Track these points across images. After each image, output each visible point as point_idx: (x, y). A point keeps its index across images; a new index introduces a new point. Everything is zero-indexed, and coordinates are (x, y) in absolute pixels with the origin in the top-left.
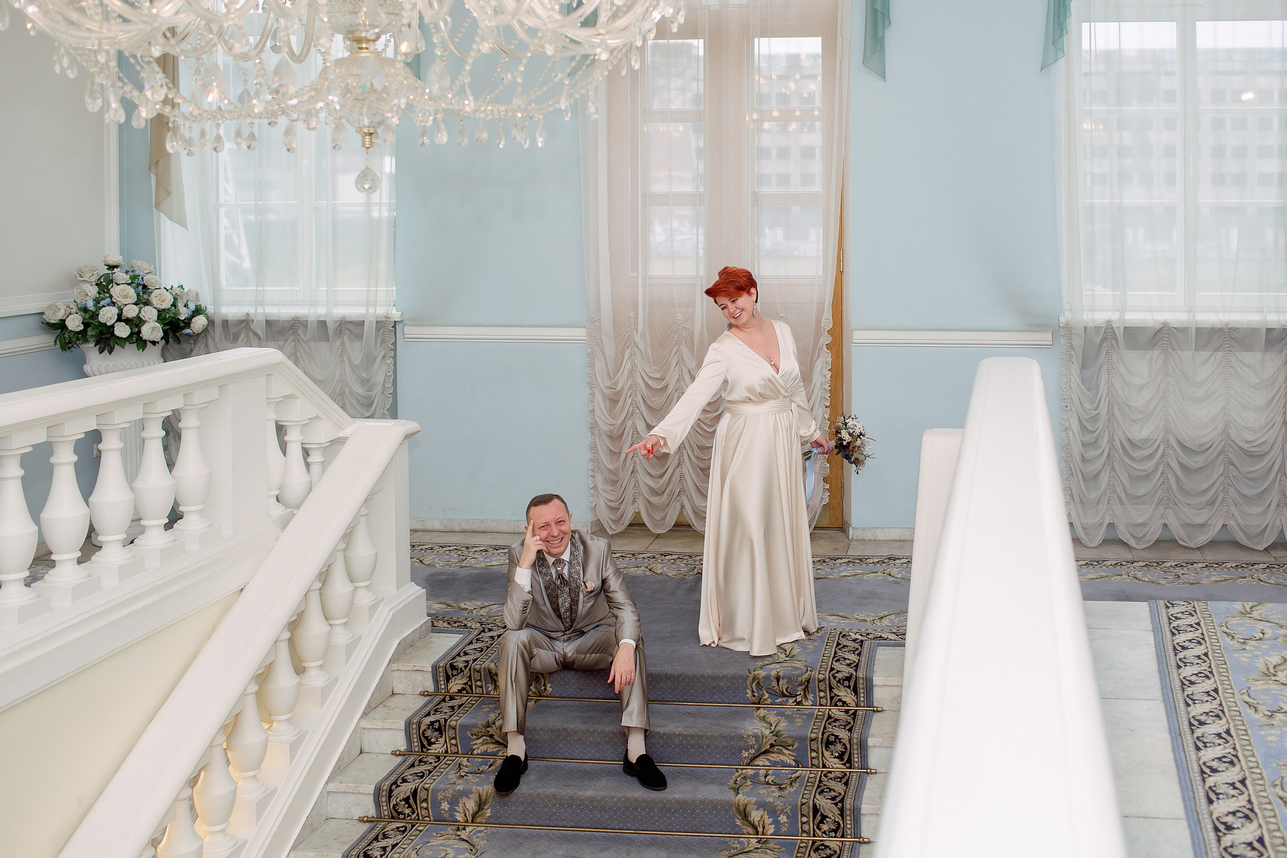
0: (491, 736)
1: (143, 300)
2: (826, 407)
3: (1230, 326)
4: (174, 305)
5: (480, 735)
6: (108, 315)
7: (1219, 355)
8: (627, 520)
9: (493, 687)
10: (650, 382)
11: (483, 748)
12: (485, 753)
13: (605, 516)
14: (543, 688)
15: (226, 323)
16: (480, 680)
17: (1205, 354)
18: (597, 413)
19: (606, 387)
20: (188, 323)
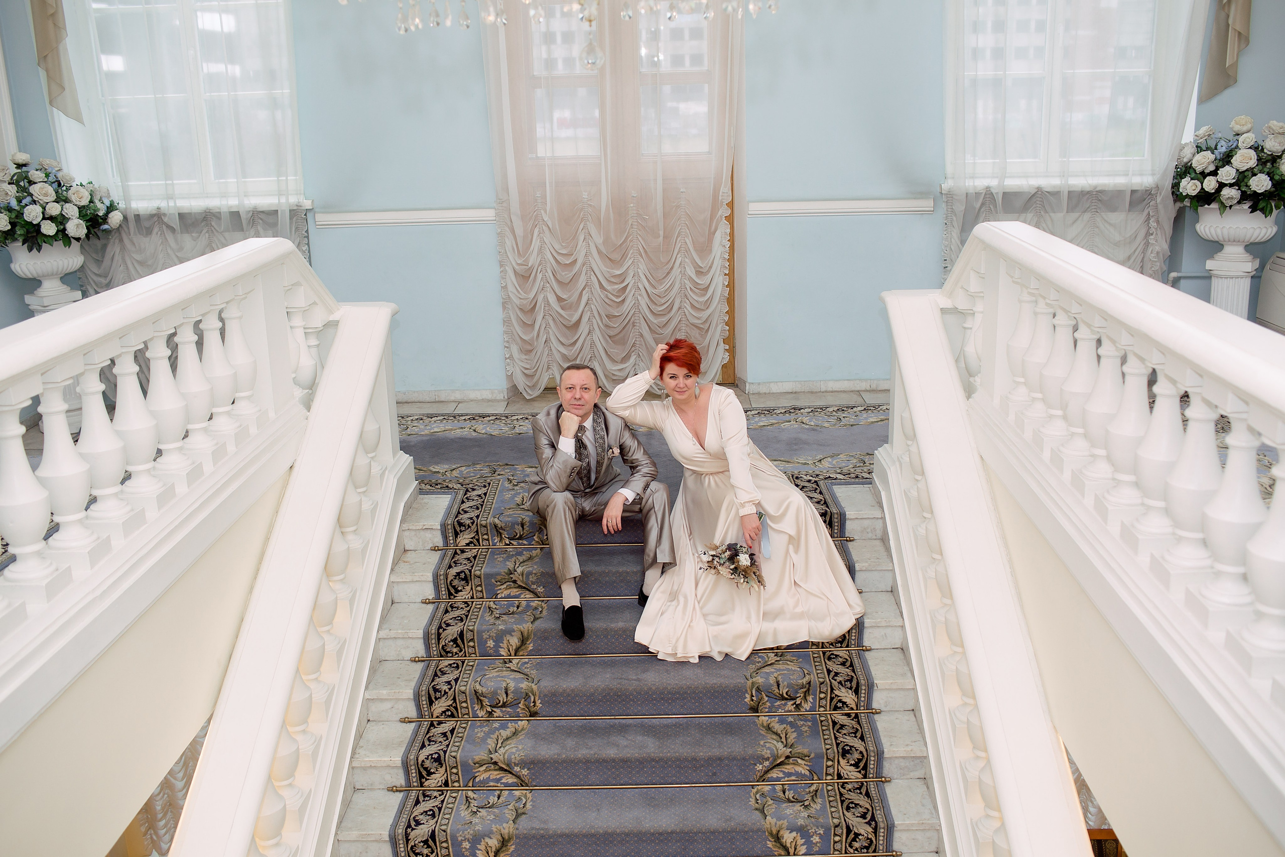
0: (515, 582)
1: (61, 199)
2: (726, 274)
3: (1098, 189)
4: (91, 201)
5: (504, 581)
6: (33, 214)
7: (1087, 216)
8: (543, 384)
9: (499, 539)
10: (558, 258)
11: (506, 592)
12: (509, 596)
14: (545, 537)
15: (137, 217)
16: (487, 534)
17: (1075, 215)
18: (511, 288)
19: (519, 264)
20: (105, 218)
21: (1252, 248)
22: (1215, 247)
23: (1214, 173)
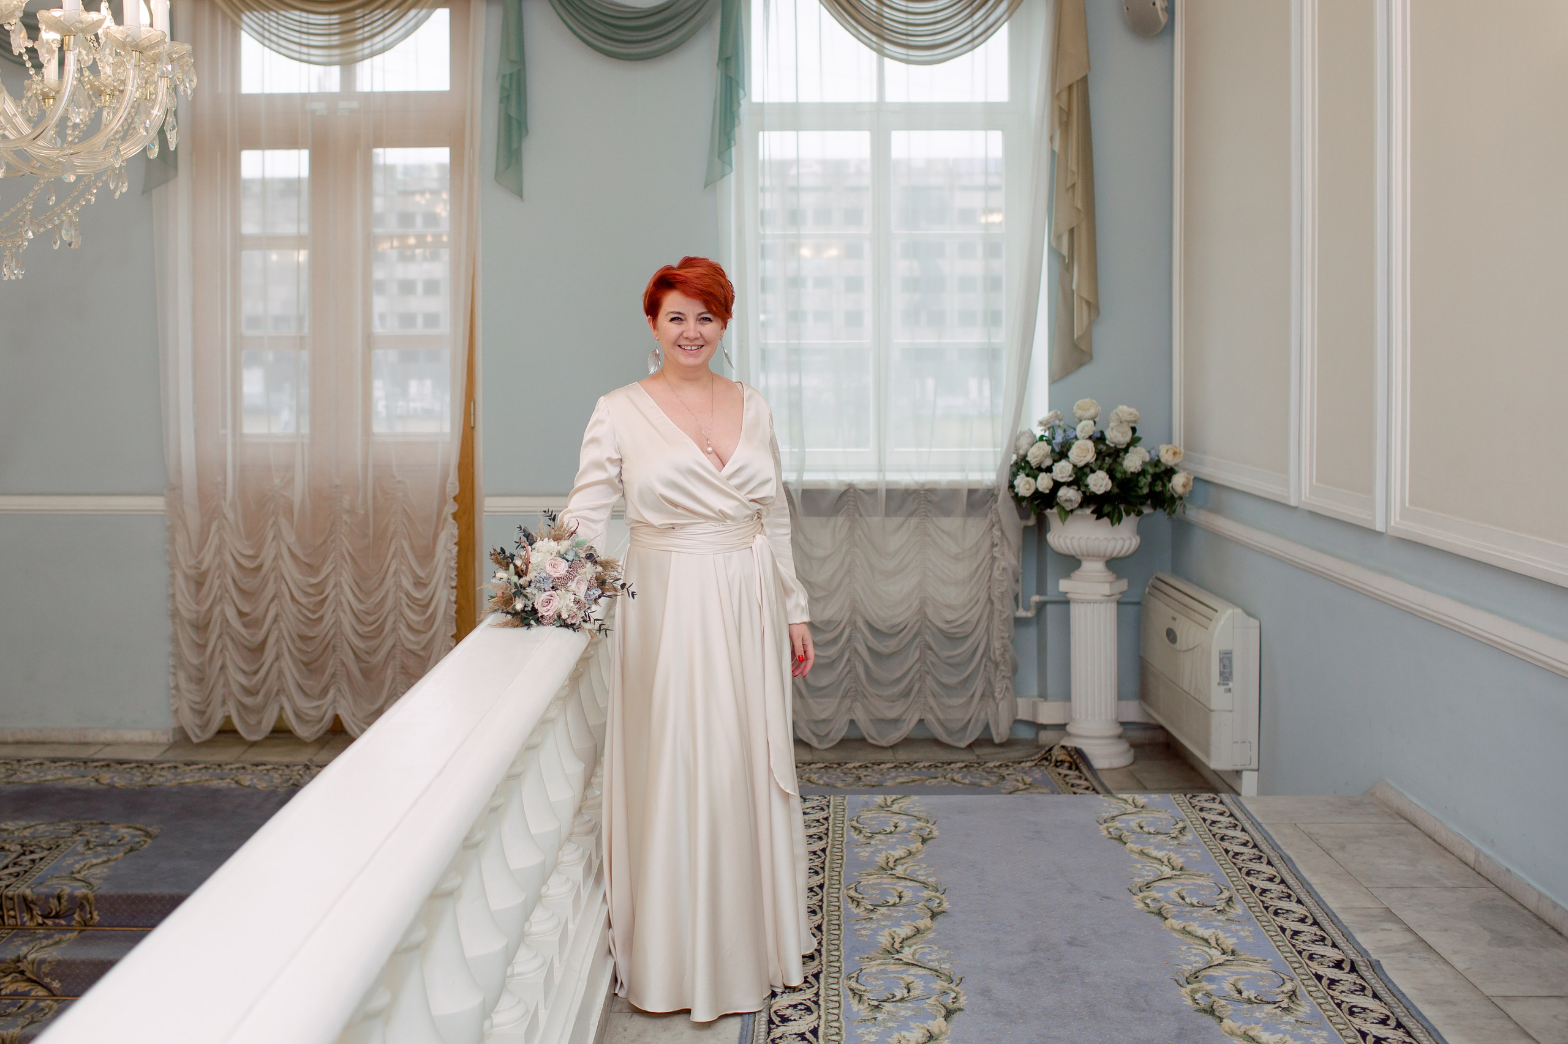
0: (22, 973)
2: (453, 588)
3: (927, 487)
5: (8, 971)
7: (914, 521)
8: (215, 726)
9: (29, 916)
10: (244, 562)
11: (12, 988)
12: (15, 993)
13: (189, 721)
14: (89, 916)
16: (13, 909)
17: (897, 520)
18: (179, 597)
19: (190, 567)
21: (1114, 564)
22: (1071, 563)
23: (1049, 470)
